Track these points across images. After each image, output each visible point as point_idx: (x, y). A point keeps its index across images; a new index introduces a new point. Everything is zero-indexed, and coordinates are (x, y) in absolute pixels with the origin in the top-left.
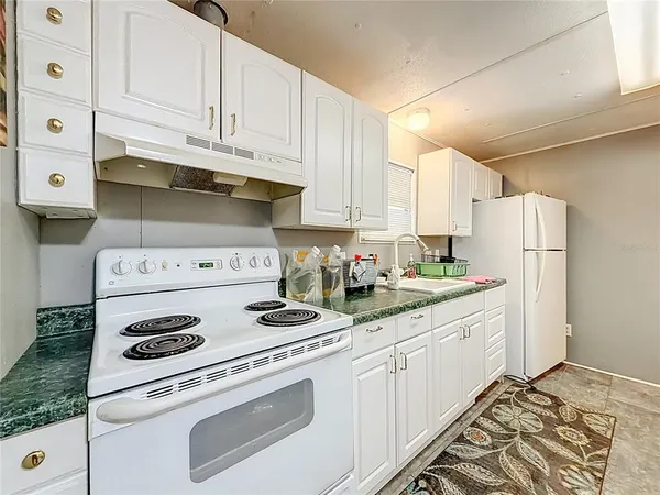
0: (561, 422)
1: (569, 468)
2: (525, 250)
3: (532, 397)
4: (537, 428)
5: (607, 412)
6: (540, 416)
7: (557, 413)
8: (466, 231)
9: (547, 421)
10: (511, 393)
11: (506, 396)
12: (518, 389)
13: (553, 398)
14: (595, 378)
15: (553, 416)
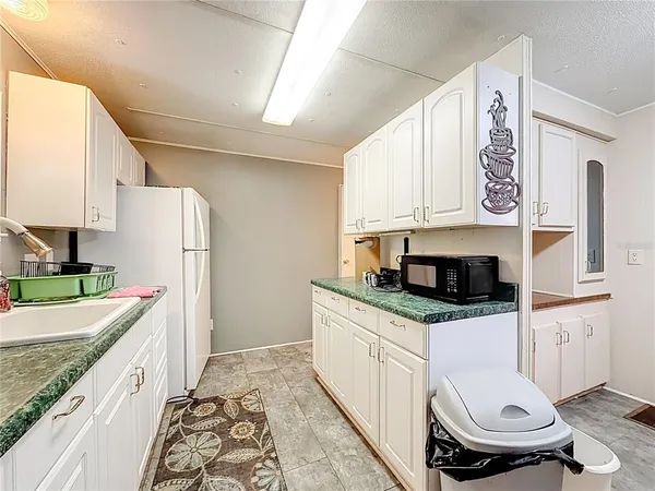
0: (231, 422)
1: (256, 470)
2: (184, 250)
3: (197, 412)
4: (217, 447)
5: (253, 387)
6: (213, 430)
7: (224, 415)
8: (107, 224)
9: (221, 431)
10: (177, 422)
11: (173, 430)
12: (181, 412)
13: (214, 400)
14: (233, 360)
15: (223, 420)
